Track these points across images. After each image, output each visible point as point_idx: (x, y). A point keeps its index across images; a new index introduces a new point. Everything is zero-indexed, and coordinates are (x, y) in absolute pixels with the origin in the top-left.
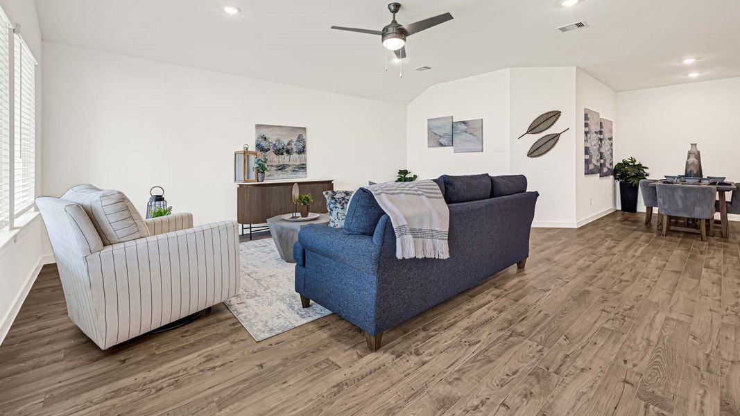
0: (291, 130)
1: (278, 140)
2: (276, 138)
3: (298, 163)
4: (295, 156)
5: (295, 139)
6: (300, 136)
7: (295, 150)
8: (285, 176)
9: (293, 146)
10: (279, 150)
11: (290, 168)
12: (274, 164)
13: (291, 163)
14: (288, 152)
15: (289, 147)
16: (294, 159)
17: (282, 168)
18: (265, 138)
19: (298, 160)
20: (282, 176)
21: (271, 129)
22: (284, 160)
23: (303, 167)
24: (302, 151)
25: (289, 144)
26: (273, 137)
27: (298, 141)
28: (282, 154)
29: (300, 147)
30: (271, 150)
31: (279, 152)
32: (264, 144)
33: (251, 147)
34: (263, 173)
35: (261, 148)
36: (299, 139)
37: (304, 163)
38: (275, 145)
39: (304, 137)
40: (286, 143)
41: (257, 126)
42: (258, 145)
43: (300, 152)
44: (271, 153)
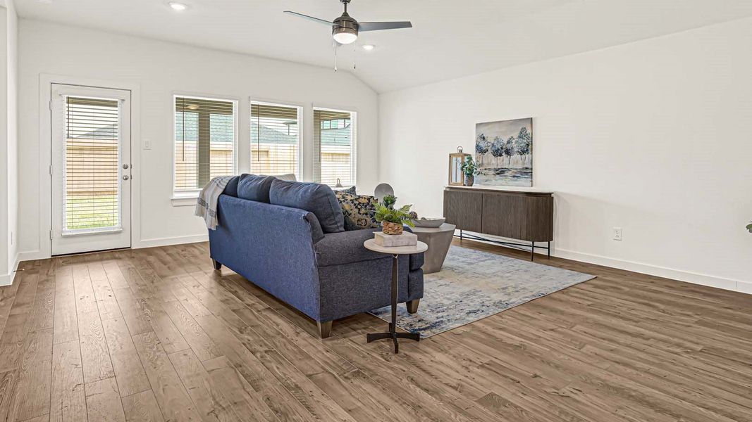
0: (511, 124)
1: (497, 139)
2: (494, 136)
3: (520, 166)
4: (516, 157)
5: (516, 135)
6: (524, 129)
7: (516, 150)
8: (503, 182)
9: (514, 144)
10: (497, 151)
12: (492, 167)
13: (511, 166)
14: (508, 152)
15: (509, 146)
16: (516, 161)
17: (500, 172)
18: (484, 138)
19: (520, 162)
20: (500, 182)
21: (490, 126)
22: (503, 161)
23: (527, 172)
24: (526, 149)
25: (508, 142)
26: (491, 136)
27: (520, 137)
28: (501, 155)
29: (523, 145)
30: (490, 151)
31: (497, 153)
32: (483, 144)
33: (470, 149)
34: (470, 176)
35: (480, 150)
36: (523, 134)
37: (529, 166)
38: (493, 145)
39: (529, 131)
40: (505, 141)
41: (477, 125)
42: (477, 146)
43: (523, 152)
44: (489, 155)
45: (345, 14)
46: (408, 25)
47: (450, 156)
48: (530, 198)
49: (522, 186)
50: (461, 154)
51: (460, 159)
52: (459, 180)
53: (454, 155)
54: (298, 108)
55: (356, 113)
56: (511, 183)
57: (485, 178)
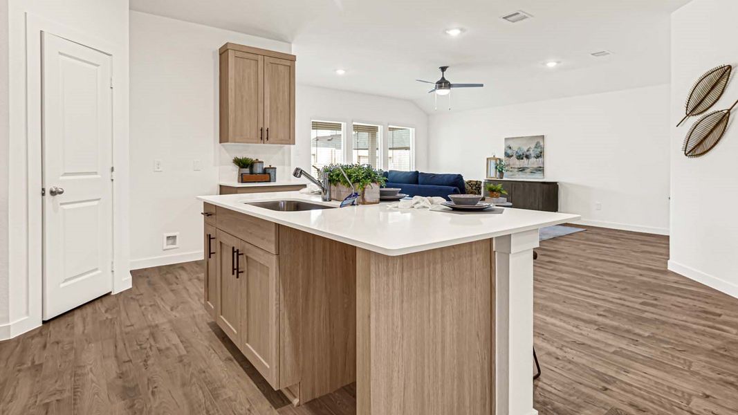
0: (530, 139)
1: (519, 148)
2: (518, 146)
3: (536, 166)
4: (533, 160)
5: (533, 146)
6: (538, 143)
7: (533, 155)
8: (524, 176)
9: (531, 152)
11: (529, 170)
12: (516, 167)
13: (529, 166)
14: (527, 157)
15: (528, 153)
16: (533, 163)
17: (522, 170)
18: (510, 148)
19: (536, 163)
21: (515, 140)
22: (524, 163)
23: (541, 170)
24: (540, 155)
25: (528, 151)
26: (515, 147)
27: (535, 147)
28: (522, 159)
29: (538, 152)
30: (514, 156)
31: (520, 157)
32: (509, 152)
33: (501, 155)
34: (501, 172)
35: (508, 155)
36: (537, 146)
37: (542, 166)
38: (517, 152)
39: (542, 144)
40: (525, 149)
41: (506, 139)
42: (506, 153)
43: (537, 157)
44: (514, 158)
45: (443, 78)
46: (482, 85)
47: (487, 159)
48: (545, 186)
49: (537, 178)
50: (494, 158)
51: (494, 161)
52: (493, 175)
53: (490, 158)
54: (379, 126)
55: (414, 129)
56: (529, 176)
57: (511, 173)
